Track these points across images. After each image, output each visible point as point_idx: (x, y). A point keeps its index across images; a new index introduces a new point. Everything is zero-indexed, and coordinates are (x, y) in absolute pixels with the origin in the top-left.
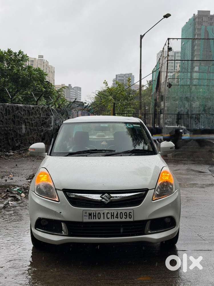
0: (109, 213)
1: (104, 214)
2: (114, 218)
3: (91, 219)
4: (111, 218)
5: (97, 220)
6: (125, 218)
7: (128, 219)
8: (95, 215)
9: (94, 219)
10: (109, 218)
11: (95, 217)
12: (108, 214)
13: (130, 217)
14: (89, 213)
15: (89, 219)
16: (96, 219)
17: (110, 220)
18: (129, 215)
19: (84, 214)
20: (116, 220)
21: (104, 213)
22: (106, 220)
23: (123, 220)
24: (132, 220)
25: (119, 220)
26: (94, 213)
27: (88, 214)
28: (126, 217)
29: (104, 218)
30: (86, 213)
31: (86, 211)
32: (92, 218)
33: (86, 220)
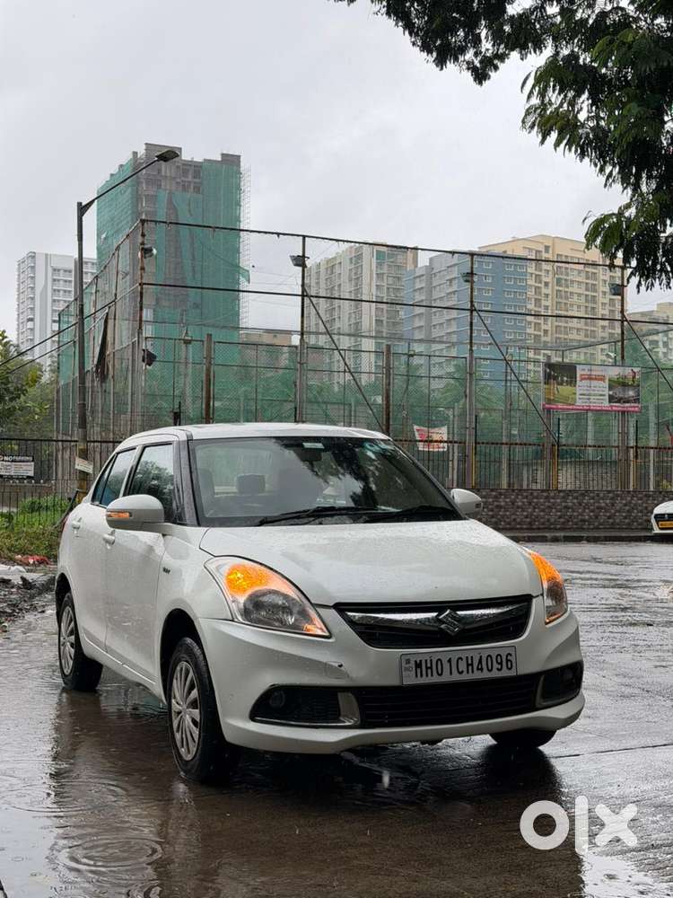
0: (461, 659)
1: (450, 661)
2: (473, 672)
3: (421, 676)
4: (468, 672)
5: (435, 679)
6: (498, 669)
7: (505, 673)
8: (429, 665)
9: (427, 676)
10: (462, 672)
11: (429, 671)
12: (460, 661)
13: (509, 666)
14: (416, 661)
15: (417, 676)
16: (432, 675)
17: (465, 677)
18: (507, 660)
19: (404, 664)
20: (477, 675)
21: (450, 659)
22: (456, 677)
23: (495, 674)
24: (512, 673)
25: (485, 675)
26: (426, 661)
27: (412, 664)
28: (499, 667)
29: (451, 673)
30: (408, 661)
31: (408, 657)
32: (424, 672)
33: (411, 679)
